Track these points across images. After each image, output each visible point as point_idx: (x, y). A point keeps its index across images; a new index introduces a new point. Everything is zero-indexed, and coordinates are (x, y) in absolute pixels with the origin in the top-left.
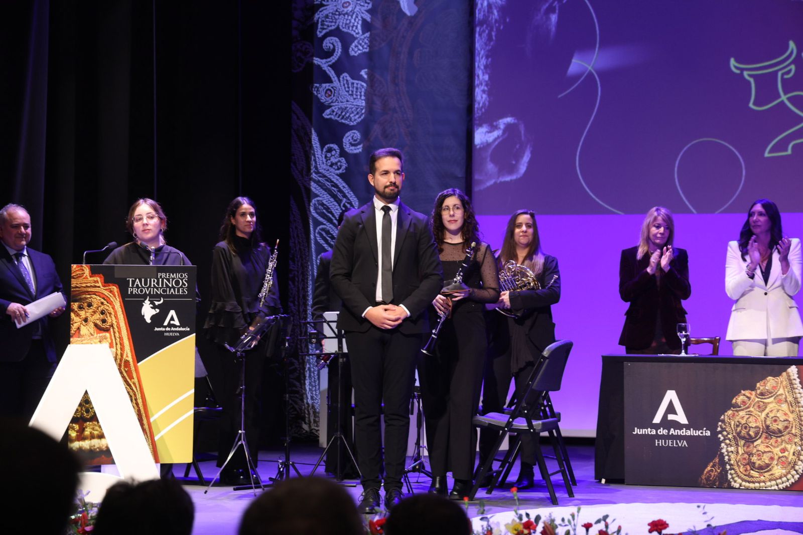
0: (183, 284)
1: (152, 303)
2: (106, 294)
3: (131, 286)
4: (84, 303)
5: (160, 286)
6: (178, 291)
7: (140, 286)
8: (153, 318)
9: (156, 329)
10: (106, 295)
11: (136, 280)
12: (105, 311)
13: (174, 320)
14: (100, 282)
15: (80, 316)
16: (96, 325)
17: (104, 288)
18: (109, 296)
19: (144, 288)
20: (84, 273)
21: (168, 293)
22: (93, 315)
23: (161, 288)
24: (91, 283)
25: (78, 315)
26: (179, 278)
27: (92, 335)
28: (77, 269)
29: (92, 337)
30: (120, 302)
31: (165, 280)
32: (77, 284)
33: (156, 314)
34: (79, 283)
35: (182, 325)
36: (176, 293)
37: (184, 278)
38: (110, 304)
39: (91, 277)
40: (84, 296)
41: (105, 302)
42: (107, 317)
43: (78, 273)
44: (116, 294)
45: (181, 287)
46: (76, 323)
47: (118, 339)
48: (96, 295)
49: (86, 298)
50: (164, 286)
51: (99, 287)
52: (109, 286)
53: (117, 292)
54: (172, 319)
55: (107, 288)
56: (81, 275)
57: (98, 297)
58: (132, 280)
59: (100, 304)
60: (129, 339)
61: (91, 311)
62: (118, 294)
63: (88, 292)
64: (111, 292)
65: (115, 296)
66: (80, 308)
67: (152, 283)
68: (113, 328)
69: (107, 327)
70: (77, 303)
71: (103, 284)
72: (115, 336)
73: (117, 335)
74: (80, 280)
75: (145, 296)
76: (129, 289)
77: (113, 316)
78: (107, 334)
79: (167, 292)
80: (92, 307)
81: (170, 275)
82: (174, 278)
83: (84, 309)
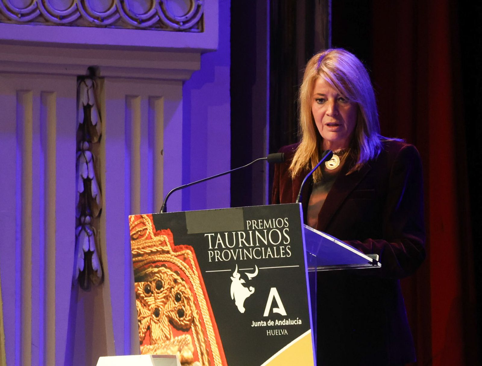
0: (284, 238)
1: (243, 276)
2: (179, 264)
3: (210, 248)
4: (151, 282)
5: (252, 245)
6: (278, 253)
7: (224, 247)
8: (247, 303)
9: (255, 324)
10: (179, 267)
11: (216, 235)
12: (180, 295)
13: (277, 307)
14: (168, 243)
15: (149, 305)
16: (171, 321)
17: (175, 254)
18: (183, 268)
19: (229, 249)
20: (146, 229)
21: (264, 257)
22: (165, 304)
23: (253, 248)
24: (157, 246)
25: (145, 305)
26: (277, 228)
27: (168, 339)
28: (136, 223)
29: (168, 342)
30: (199, 277)
31: (257, 233)
32: (138, 249)
33: (251, 295)
34: (140, 247)
35: (290, 315)
36: (276, 257)
37: (284, 228)
38: (186, 282)
39: (156, 235)
40: (150, 270)
41: (180, 280)
42: (184, 306)
43: (138, 229)
44: (193, 262)
45: (282, 244)
46: (144, 318)
47: (203, 345)
48: (166, 267)
49: (153, 274)
50: (258, 245)
51: (168, 252)
52: (181, 249)
53: (194, 260)
54: (274, 304)
55: (179, 253)
56: (142, 233)
57: (169, 270)
58: (211, 236)
59: (172, 283)
60: (217, 343)
61: (161, 295)
62: (195, 264)
63: (154, 262)
64: (185, 260)
65: (191, 267)
66: (148, 291)
67: (240, 240)
68: (195, 325)
69: (186, 325)
70: (143, 283)
71: (174, 247)
72: (198, 339)
73: (201, 336)
74: (142, 241)
75: (231, 265)
76: (209, 252)
77: (192, 304)
78: (189, 337)
79: (262, 257)
80: (162, 289)
81: (263, 222)
82: (271, 229)
83: (152, 293)
